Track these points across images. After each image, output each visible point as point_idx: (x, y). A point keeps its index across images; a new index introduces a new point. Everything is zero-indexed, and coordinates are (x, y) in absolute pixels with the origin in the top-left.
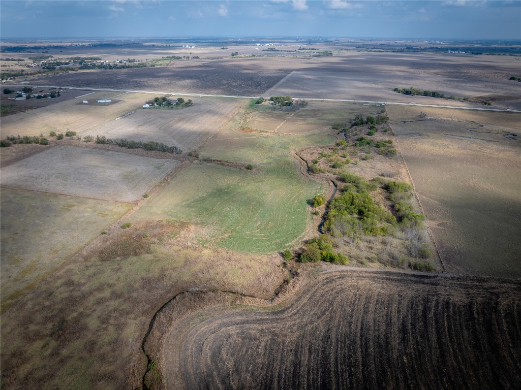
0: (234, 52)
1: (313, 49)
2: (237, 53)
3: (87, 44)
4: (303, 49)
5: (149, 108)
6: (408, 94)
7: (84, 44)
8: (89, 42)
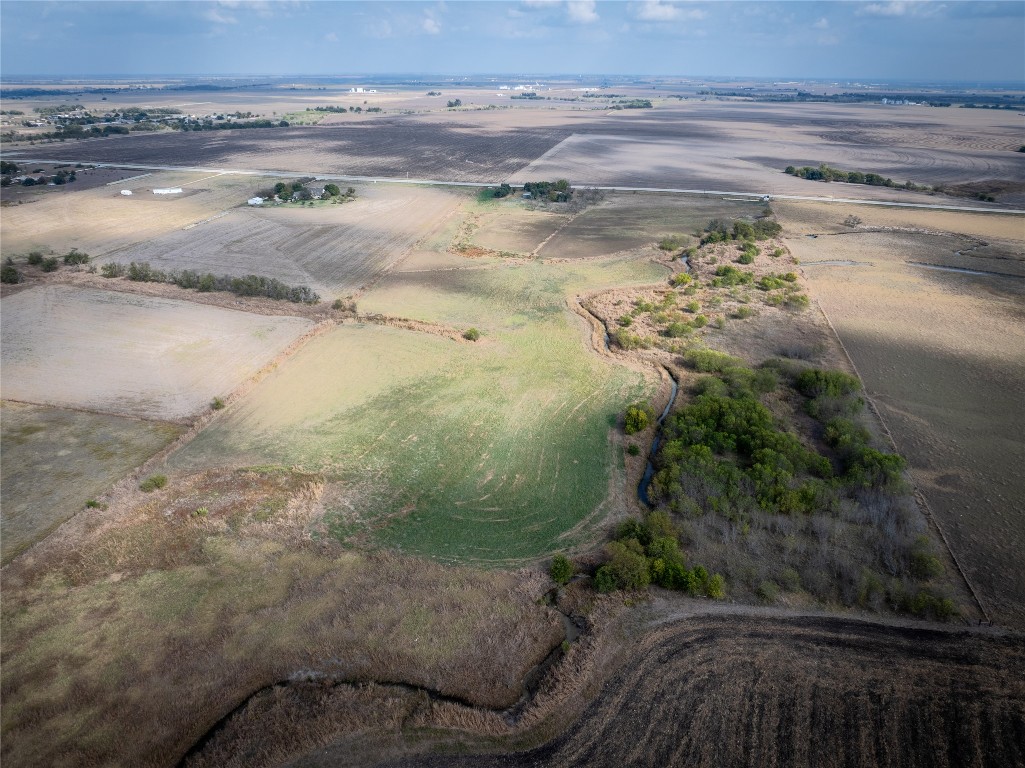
0: (453, 101)
1: (612, 96)
2: (458, 103)
3: (161, 86)
4: (592, 96)
5: (262, 206)
6: (815, 179)
7: (155, 86)
8: (166, 82)
